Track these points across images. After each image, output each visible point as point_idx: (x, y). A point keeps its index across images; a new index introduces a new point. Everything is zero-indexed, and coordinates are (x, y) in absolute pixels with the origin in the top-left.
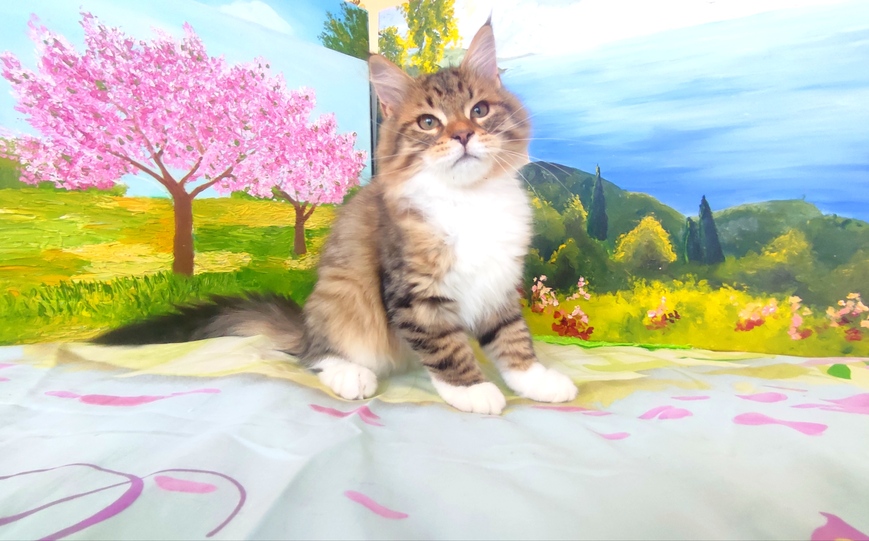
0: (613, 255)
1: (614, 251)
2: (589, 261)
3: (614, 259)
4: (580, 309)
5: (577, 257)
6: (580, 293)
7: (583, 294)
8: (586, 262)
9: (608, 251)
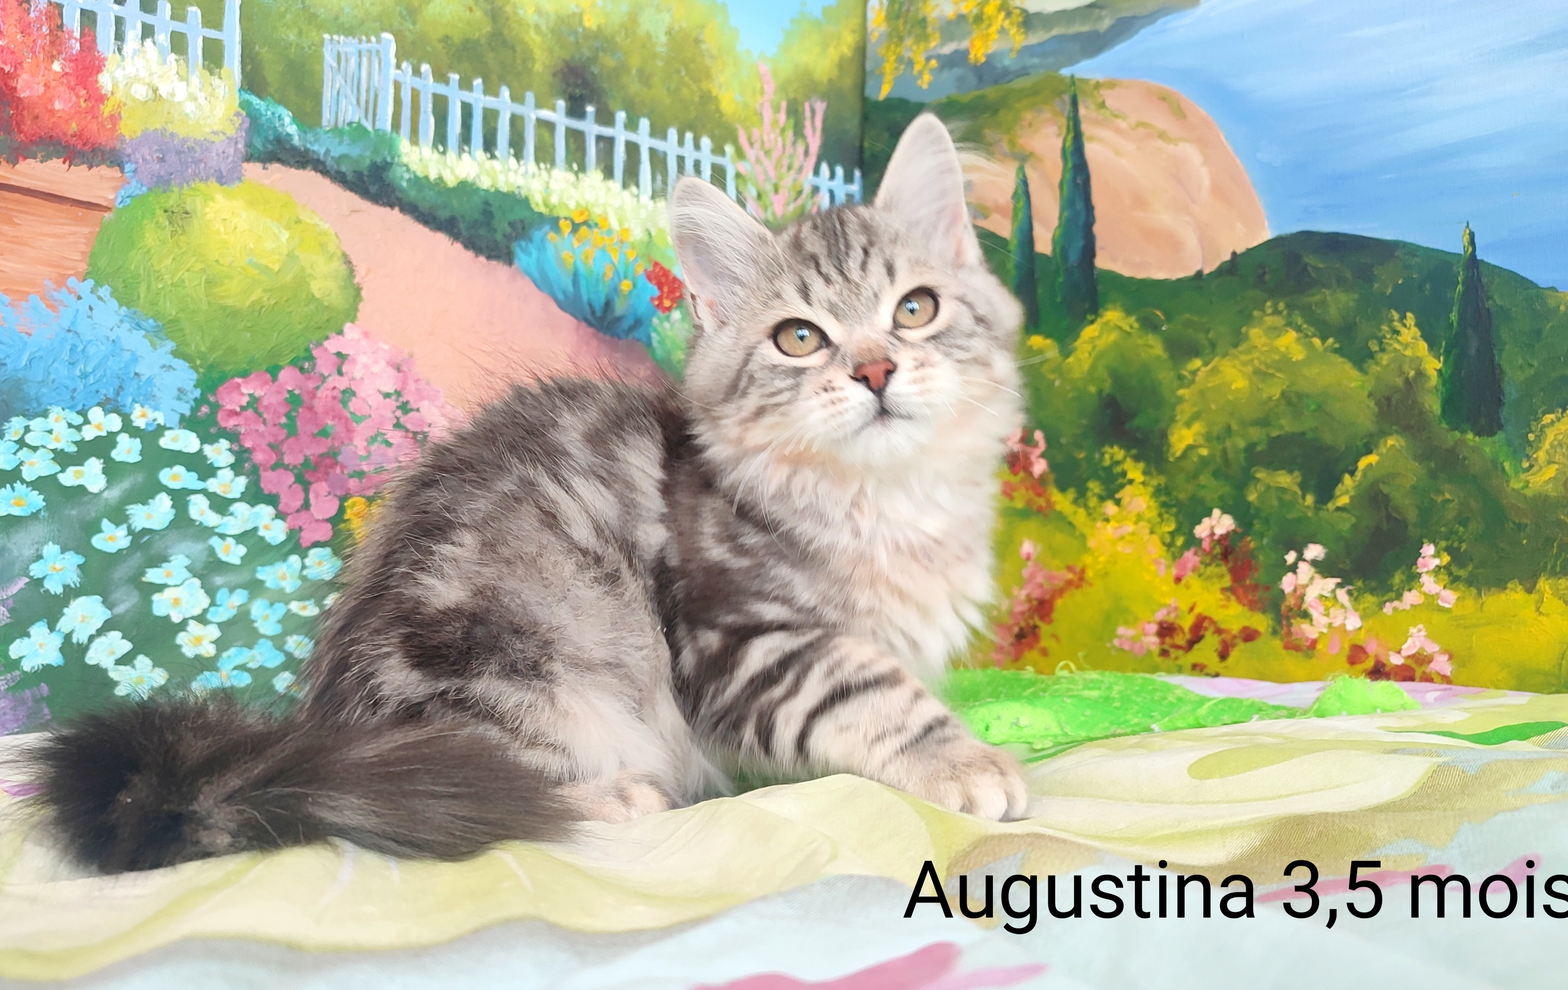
0: (1523, 476)
1: (1526, 465)
2: (1448, 496)
3: (1526, 486)
4: (1426, 636)
5: (1414, 487)
6: (1425, 589)
7: (1434, 592)
8: (1440, 499)
9: (1507, 465)
